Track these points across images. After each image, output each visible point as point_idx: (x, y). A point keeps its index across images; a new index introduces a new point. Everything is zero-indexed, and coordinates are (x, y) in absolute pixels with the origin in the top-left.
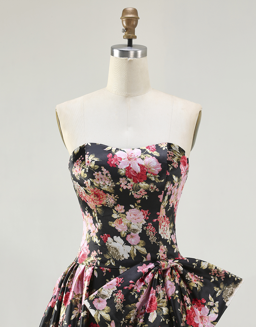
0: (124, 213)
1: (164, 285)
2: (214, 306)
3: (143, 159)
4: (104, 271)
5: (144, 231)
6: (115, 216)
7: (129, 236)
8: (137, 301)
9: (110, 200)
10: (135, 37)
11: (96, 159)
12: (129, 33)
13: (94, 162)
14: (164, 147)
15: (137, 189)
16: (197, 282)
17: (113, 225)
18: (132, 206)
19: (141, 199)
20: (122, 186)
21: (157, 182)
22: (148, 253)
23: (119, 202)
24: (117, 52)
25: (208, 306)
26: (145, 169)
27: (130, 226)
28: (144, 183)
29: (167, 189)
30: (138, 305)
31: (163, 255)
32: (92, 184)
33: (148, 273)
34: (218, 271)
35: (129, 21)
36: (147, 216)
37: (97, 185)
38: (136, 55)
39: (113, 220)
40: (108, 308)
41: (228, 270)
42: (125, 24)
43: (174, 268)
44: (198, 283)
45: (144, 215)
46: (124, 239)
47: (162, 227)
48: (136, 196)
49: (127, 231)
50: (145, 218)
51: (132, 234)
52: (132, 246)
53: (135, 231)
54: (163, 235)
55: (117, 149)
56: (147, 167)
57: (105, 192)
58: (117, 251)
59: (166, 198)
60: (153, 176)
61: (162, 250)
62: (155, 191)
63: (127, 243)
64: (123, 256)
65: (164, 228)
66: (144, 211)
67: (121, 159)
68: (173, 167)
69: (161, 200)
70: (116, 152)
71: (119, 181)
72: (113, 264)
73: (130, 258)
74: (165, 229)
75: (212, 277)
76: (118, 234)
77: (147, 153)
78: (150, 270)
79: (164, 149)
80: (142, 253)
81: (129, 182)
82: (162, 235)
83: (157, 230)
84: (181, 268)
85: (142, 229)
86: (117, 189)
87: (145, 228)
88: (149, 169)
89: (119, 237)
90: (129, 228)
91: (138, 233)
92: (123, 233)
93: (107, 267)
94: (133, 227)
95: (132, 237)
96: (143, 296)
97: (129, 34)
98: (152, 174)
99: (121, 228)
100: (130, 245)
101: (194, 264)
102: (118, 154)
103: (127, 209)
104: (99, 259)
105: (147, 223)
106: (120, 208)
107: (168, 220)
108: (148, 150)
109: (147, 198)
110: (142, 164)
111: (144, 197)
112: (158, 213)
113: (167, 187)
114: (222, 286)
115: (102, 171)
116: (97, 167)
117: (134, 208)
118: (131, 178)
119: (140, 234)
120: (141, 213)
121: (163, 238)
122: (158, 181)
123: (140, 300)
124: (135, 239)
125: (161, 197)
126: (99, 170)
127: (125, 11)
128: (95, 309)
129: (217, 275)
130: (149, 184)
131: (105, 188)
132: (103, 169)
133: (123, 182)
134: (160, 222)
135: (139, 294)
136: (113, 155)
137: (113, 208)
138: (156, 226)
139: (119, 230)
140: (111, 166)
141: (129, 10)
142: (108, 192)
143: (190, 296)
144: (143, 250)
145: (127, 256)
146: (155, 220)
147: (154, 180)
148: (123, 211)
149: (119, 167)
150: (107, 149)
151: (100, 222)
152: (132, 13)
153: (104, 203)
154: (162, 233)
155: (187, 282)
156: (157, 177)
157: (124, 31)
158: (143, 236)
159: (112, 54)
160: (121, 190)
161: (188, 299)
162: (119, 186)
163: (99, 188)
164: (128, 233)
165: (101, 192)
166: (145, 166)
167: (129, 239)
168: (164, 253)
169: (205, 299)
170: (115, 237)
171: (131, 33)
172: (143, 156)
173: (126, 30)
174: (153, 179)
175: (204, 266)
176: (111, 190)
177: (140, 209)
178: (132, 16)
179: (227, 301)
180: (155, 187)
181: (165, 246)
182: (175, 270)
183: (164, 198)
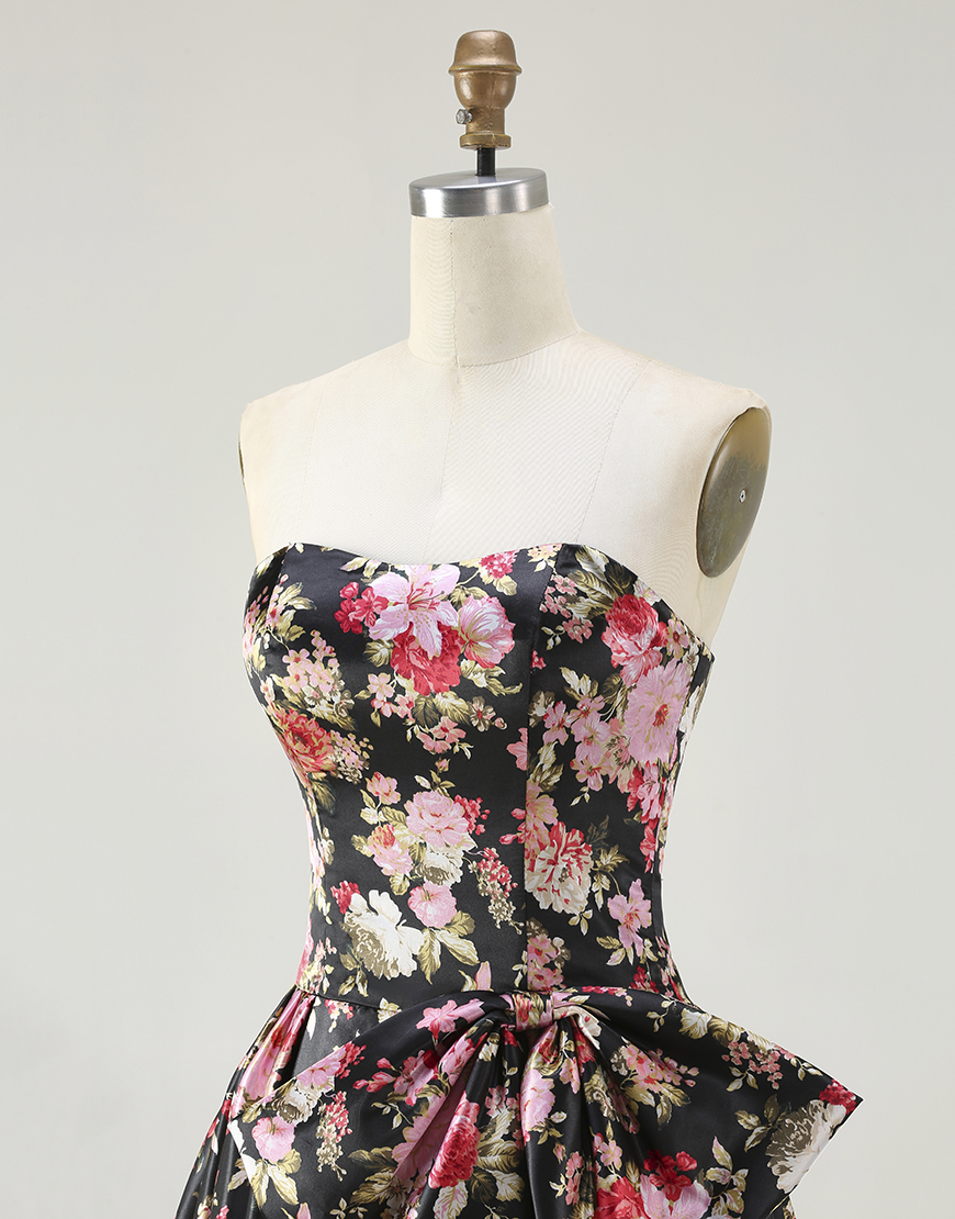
0: (399, 806)
1: (517, 1089)
2: (731, 1185)
3: (457, 605)
4: (335, 1015)
5: (469, 878)
6: (369, 815)
7: (416, 893)
8: (397, 1138)
9: (348, 756)
10: (506, 143)
11: (300, 605)
12: (482, 127)
13: (290, 614)
14: (543, 559)
15: (431, 717)
16: (656, 1088)
17: (367, 851)
18: (422, 781)
19: (448, 754)
20: (377, 704)
21: (496, 694)
22: (481, 960)
23: (376, 766)
24: (434, 200)
25: (707, 1184)
26: (457, 642)
27: (419, 857)
28: (451, 695)
29: (541, 722)
30: (401, 1152)
31: (545, 972)
32: (278, 693)
33: (454, 1038)
34: (754, 1048)
35: (483, 78)
36: (479, 821)
37: (295, 700)
39: (366, 830)
40: (293, 1158)
41: (795, 1049)
42: (466, 93)
43: (569, 1024)
44: (665, 1089)
45: (467, 816)
46: (402, 902)
47: (539, 865)
48: (429, 744)
49: (412, 873)
50: (470, 827)
51: (428, 885)
52: (427, 932)
53: (437, 874)
54: (547, 898)
55: (383, 568)
56: (465, 638)
57: (324, 724)
58: (377, 944)
59: (547, 755)
60: (481, 672)
61: (539, 952)
62: (492, 728)
63: (411, 920)
64: (395, 966)
65: (549, 871)
66: (466, 801)
67: (384, 603)
68: (565, 637)
69: (522, 763)
70: (375, 576)
71: (364, 685)
72: (363, 991)
73: (418, 973)
74: (557, 875)
75: (736, 1072)
76: (383, 884)
77: (478, 582)
78: (462, 1025)
79: (540, 567)
80: (460, 959)
81: (400, 690)
82: (537, 895)
83: (519, 877)
84: (591, 1028)
85: (464, 868)
86: (361, 712)
87: (472, 866)
88: (471, 642)
89: (386, 895)
90: (417, 863)
91: (449, 883)
92: (399, 883)
93: (342, 999)
94: (431, 859)
95: (429, 896)
96: (421, 1123)
97: (486, 128)
98: (477, 663)
99: (393, 863)
100: (420, 926)
101: (653, 1015)
102: (382, 585)
103: (408, 790)
104: (329, 969)
105: (481, 847)
106: (384, 786)
107: (577, 837)
108: (484, 573)
109: (468, 754)
110: (451, 623)
111: (457, 749)
112: (518, 812)
113: (539, 711)
114: (770, 1112)
115: (311, 649)
116: (298, 630)
117: (429, 790)
118: (407, 677)
119: (455, 889)
120: (458, 810)
121: (544, 906)
122: (498, 689)
123: (413, 1134)
124: (437, 906)
125: (519, 750)
126: (304, 643)
127: (466, 45)
128: (256, 1156)
129: (752, 1064)
130: (468, 699)
131: (322, 710)
132: (317, 640)
133: (379, 685)
134: (531, 845)
135: (410, 1113)
136: (363, 588)
137: (363, 785)
138: (515, 859)
139: (387, 869)
140: (346, 630)
141: (484, 41)
142: (336, 727)
143: (622, 1138)
144: (467, 951)
145: (407, 968)
146: (509, 838)
147: (485, 685)
148: (396, 798)
149: (372, 633)
150: (350, 566)
151: (327, 835)
152: (495, 52)
153: (328, 764)
154: (540, 890)
155: (619, 1085)
156: (496, 674)
157: (466, 117)
158: (467, 894)
159: (418, 208)
160: (376, 720)
161: (612, 1153)
162: (367, 706)
163: (303, 709)
164: (416, 883)
165: (312, 726)
166: (460, 633)
167: (417, 904)
168: (551, 966)
169: (694, 1157)
170: (373, 894)
171: (492, 128)
172: (459, 595)
173: (474, 112)
174: (481, 682)
175: (694, 1026)
176: (342, 718)
177: (452, 793)
178: (493, 61)
179: (784, 1170)
180: (490, 714)
181: (558, 941)
182: (575, 1033)
183: (534, 756)
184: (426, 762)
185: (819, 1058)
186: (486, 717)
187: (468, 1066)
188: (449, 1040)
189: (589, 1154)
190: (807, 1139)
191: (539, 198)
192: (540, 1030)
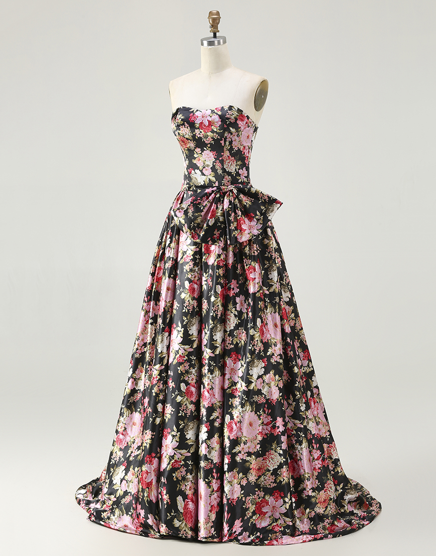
0: (201, 154)
1: (223, 202)
3: (211, 117)
4: (190, 194)
5: (214, 166)
6: (195, 156)
8: (202, 211)
9: (192, 145)
10: (219, 31)
11: (182, 118)
12: (214, 29)
13: (180, 119)
14: (226, 108)
15: (206, 137)
17: (195, 162)
18: (205, 149)
19: (210, 143)
23: (197, 146)
24: (205, 43)
25: (256, 219)
29: (226, 137)
30: (203, 214)
31: (227, 182)
32: (179, 133)
33: (212, 194)
34: (263, 194)
35: (214, 20)
38: (219, 43)
39: (195, 158)
40: (184, 216)
41: (270, 195)
42: (211, 22)
43: (231, 191)
44: (248, 202)
46: (201, 171)
47: (226, 163)
48: (206, 142)
51: (206, 167)
53: (208, 166)
55: (197, 110)
57: (187, 139)
59: (227, 143)
62: (217, 138)
63: (203, 174)
67: (198, 117)
68: (230, 122)
69: (223, 145)
72: (195, 189)
73: (205, 184)
75: (260, 199)
76: (198, 168)
77: (215, 112)
78: (213, 191)
81: (201, 132)
84: (235, 191)
86: (194, 136)
87: (214, 164)
90: (204, 164)
91: (210, 167)
92: (201, 168)
93: (191, 191)
94: (207, 163)
95: (206, 170)
96: (206, 209)
99: (200, 164)
100: (205, 175)
102: (197, 114)
103: (203, 150)
106: (198, 150)
107: (233, 158)
108: (215, 111)
112: (222, 154)
113: (226, 135)
115: (185, 125)
116: (182, 122)
119: (211, 168)
120: (212, 154)
121: (227, 171)
122: (218, 131)
123: (205, 211)
124: (208, 171)
125: (222, 142)
126: (183, 124)
127: (211, 13)
128: (177, 216)
129: (263, 198)
131: (187, 136)
132: (186, 123)
133: (197, 131)
134: (225, 160)
135: (204, 207)
136: (194, 114)
138: (222, 162)
140: (191, 121)
141: (214, 13)
142: (189, 139)
143: (241, 211)
144: (214, 179)
146: (221, 158)
149: (196, 122)
150: (191, 110)
152: (216, 15)
153: (188, 146)
155: (240, 201)
158: (213, 169)
159: (202, 44)
160: (197, 138)
161: (240, 213)
162: (195, 135)
163: (183, 136)
165: (185, 139)
167: (204, 171)
168: (228, 181)
171: (216, 29)
173: (212, 26)
174: (215, 130)
175: (253, 190)
176: (191, 138)
177: (210, 151)
178: (216, 17)
179: (269, 216)
180: (217, 135)
181: (230, 177)
182: (233, 192)
183: (225, 143)
184: (206, 145)
185: (274, 196)
186: (216, 136)
187: (214, 199)
188: (210, 194)
189: (236, 213)
190: (273, 210)
191: (225, 42)
192: (227, 192)
